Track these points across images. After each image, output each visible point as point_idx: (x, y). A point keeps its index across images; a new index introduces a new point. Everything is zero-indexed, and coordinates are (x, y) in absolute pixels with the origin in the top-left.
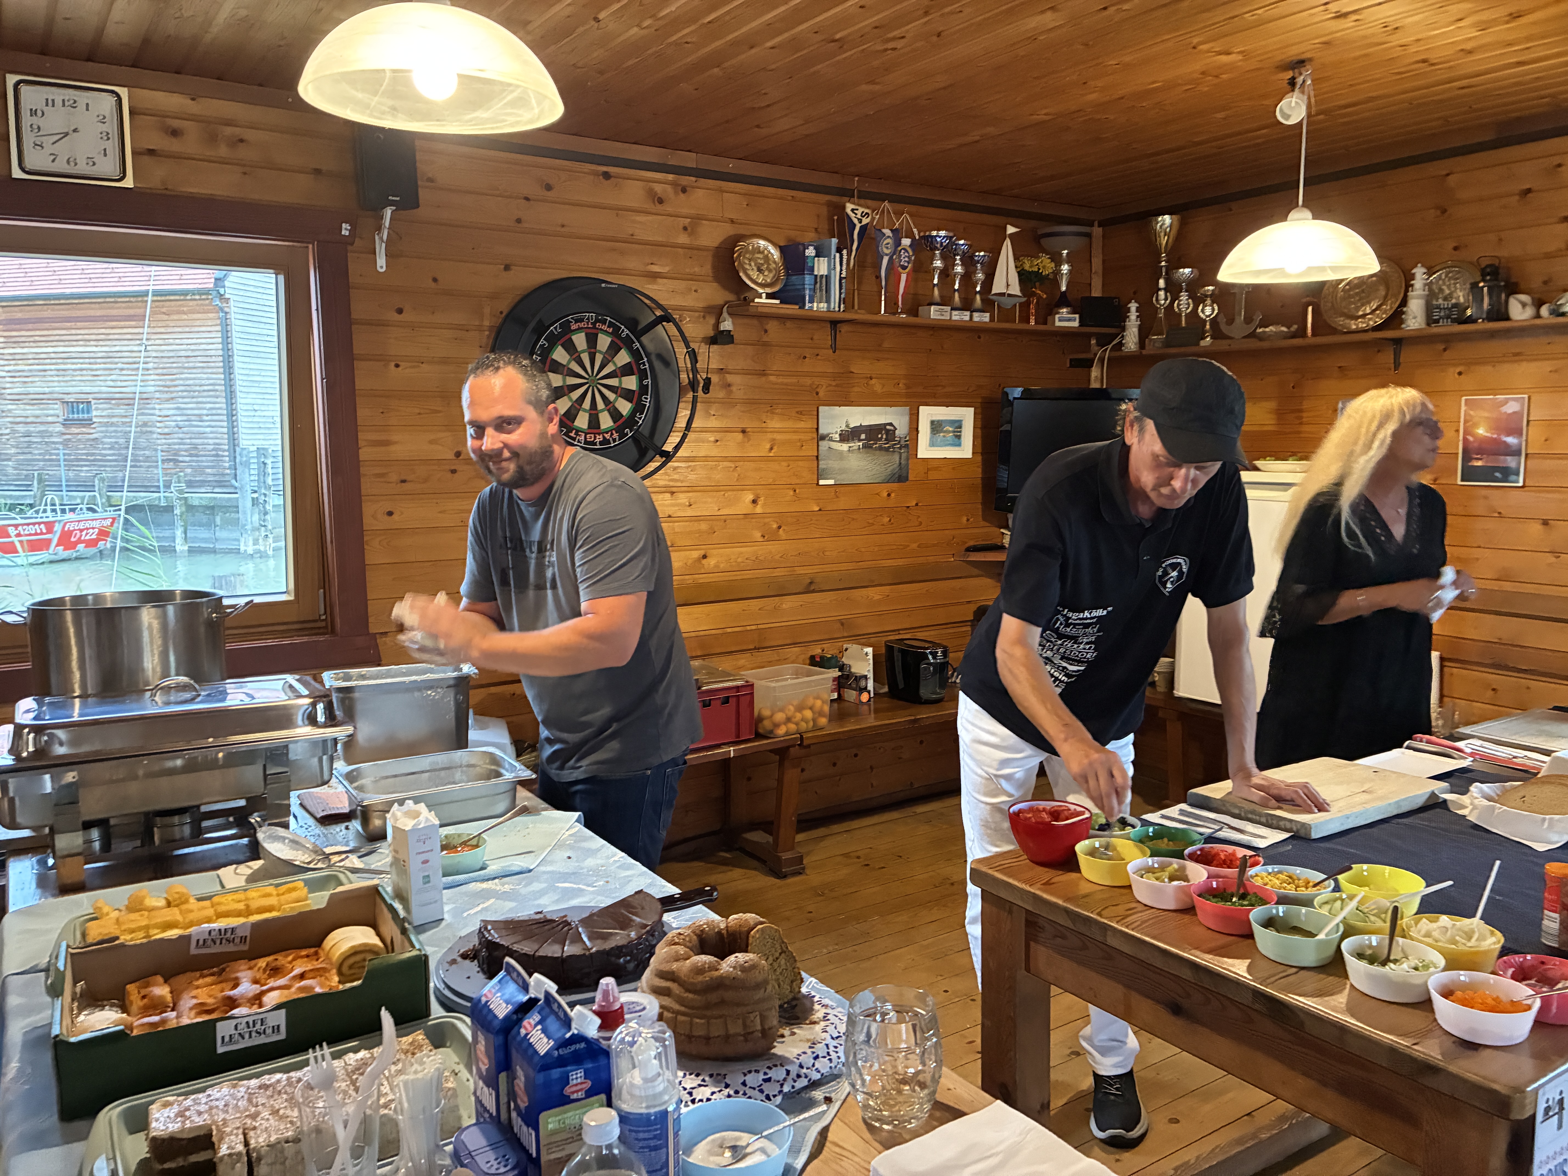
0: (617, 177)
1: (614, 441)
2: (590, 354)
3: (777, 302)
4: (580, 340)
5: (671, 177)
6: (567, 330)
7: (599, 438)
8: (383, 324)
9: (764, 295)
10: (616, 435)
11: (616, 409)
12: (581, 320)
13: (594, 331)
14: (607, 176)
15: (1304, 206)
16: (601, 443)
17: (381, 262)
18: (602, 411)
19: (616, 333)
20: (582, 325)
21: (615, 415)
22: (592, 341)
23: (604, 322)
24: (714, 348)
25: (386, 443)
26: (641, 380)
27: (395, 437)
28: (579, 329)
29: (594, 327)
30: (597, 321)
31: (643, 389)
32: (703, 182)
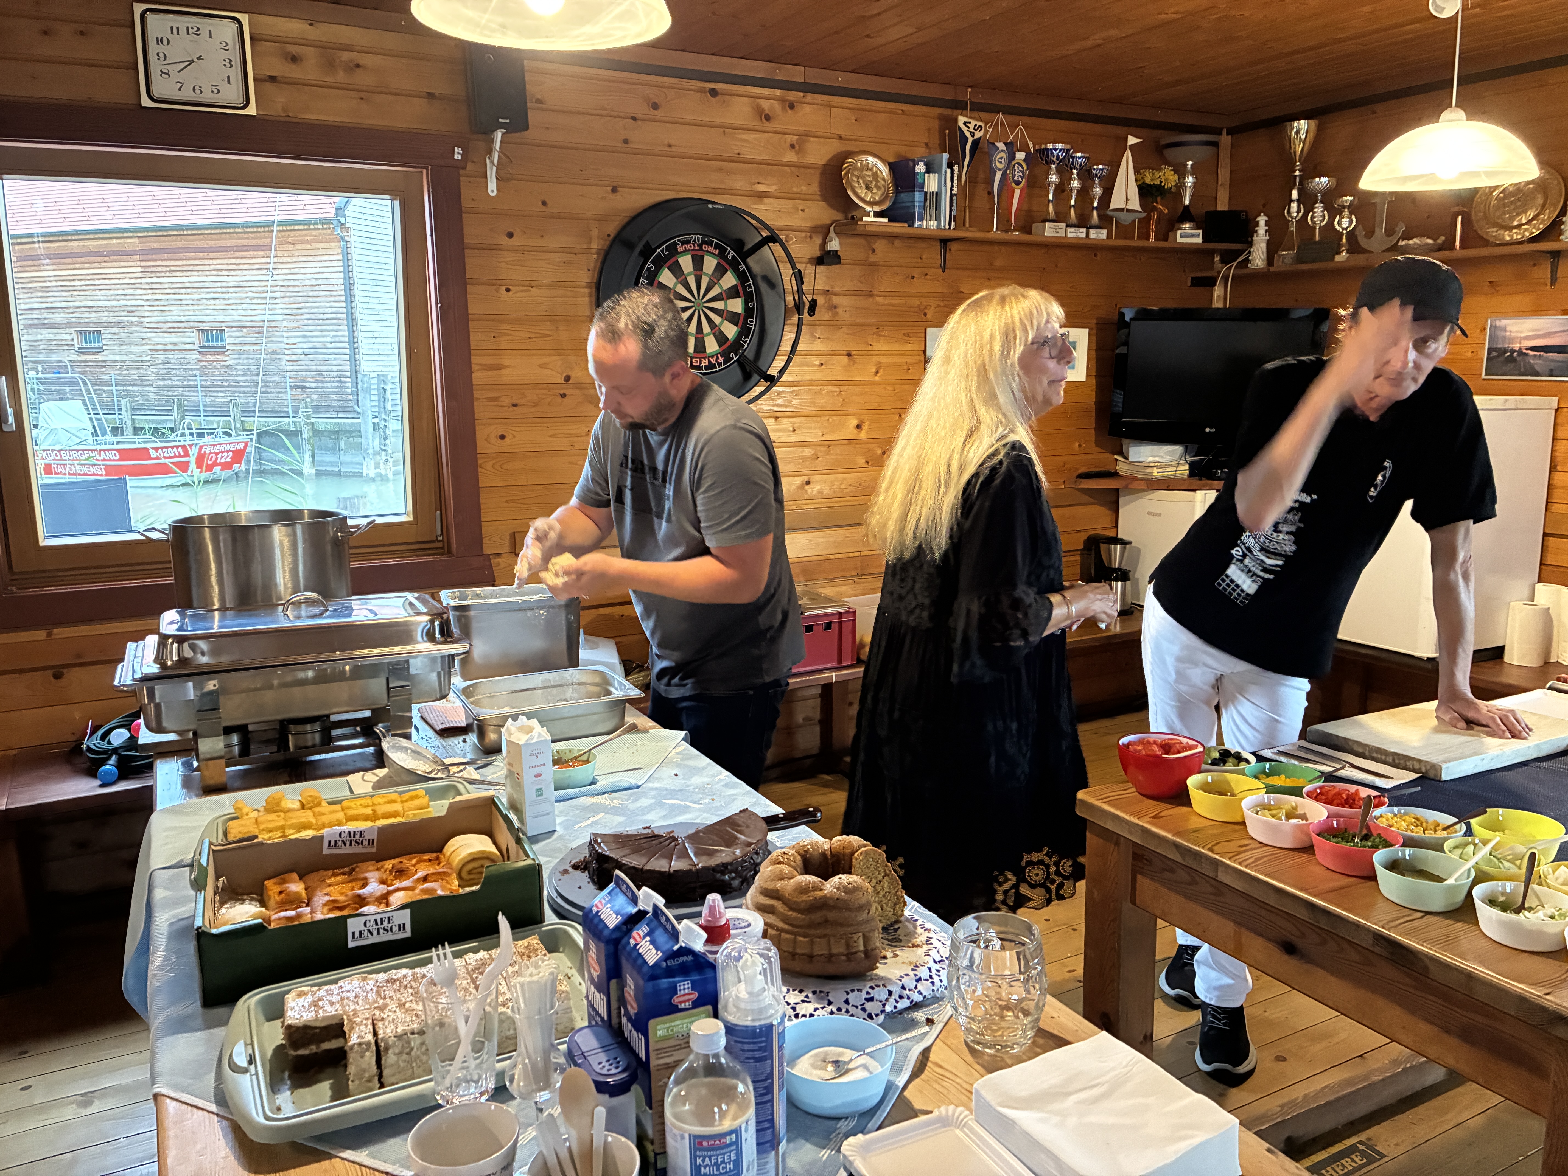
0: (725, 93)
1: (720, 365)
2: (696, 276)
3: (886, 220)
4: (686, 262)
5: (778, 92)
6: (673, 251)
7: (705, 363)
8: (493, 248)
9: (872, 214)
10: (721, 360)
11: (721, 332)
12: (688, 242)
13: (700, 253)
14: (714, 93)
15: (1457, 106)
16: (707, 368)
17: (492, 186)
18: (708, 334)
19: (722, 255)
20: (688, 247)
21: (721, 339)
22: (698, 263)
23: (710, 243)
24: (821, 268)
25: (499, 367)
26: (746, 303)
27: (506, 362)
28: (686, 251)
29: (701, 249)
30: (704, 242)
31: (749, 312)
32: (810, 97)
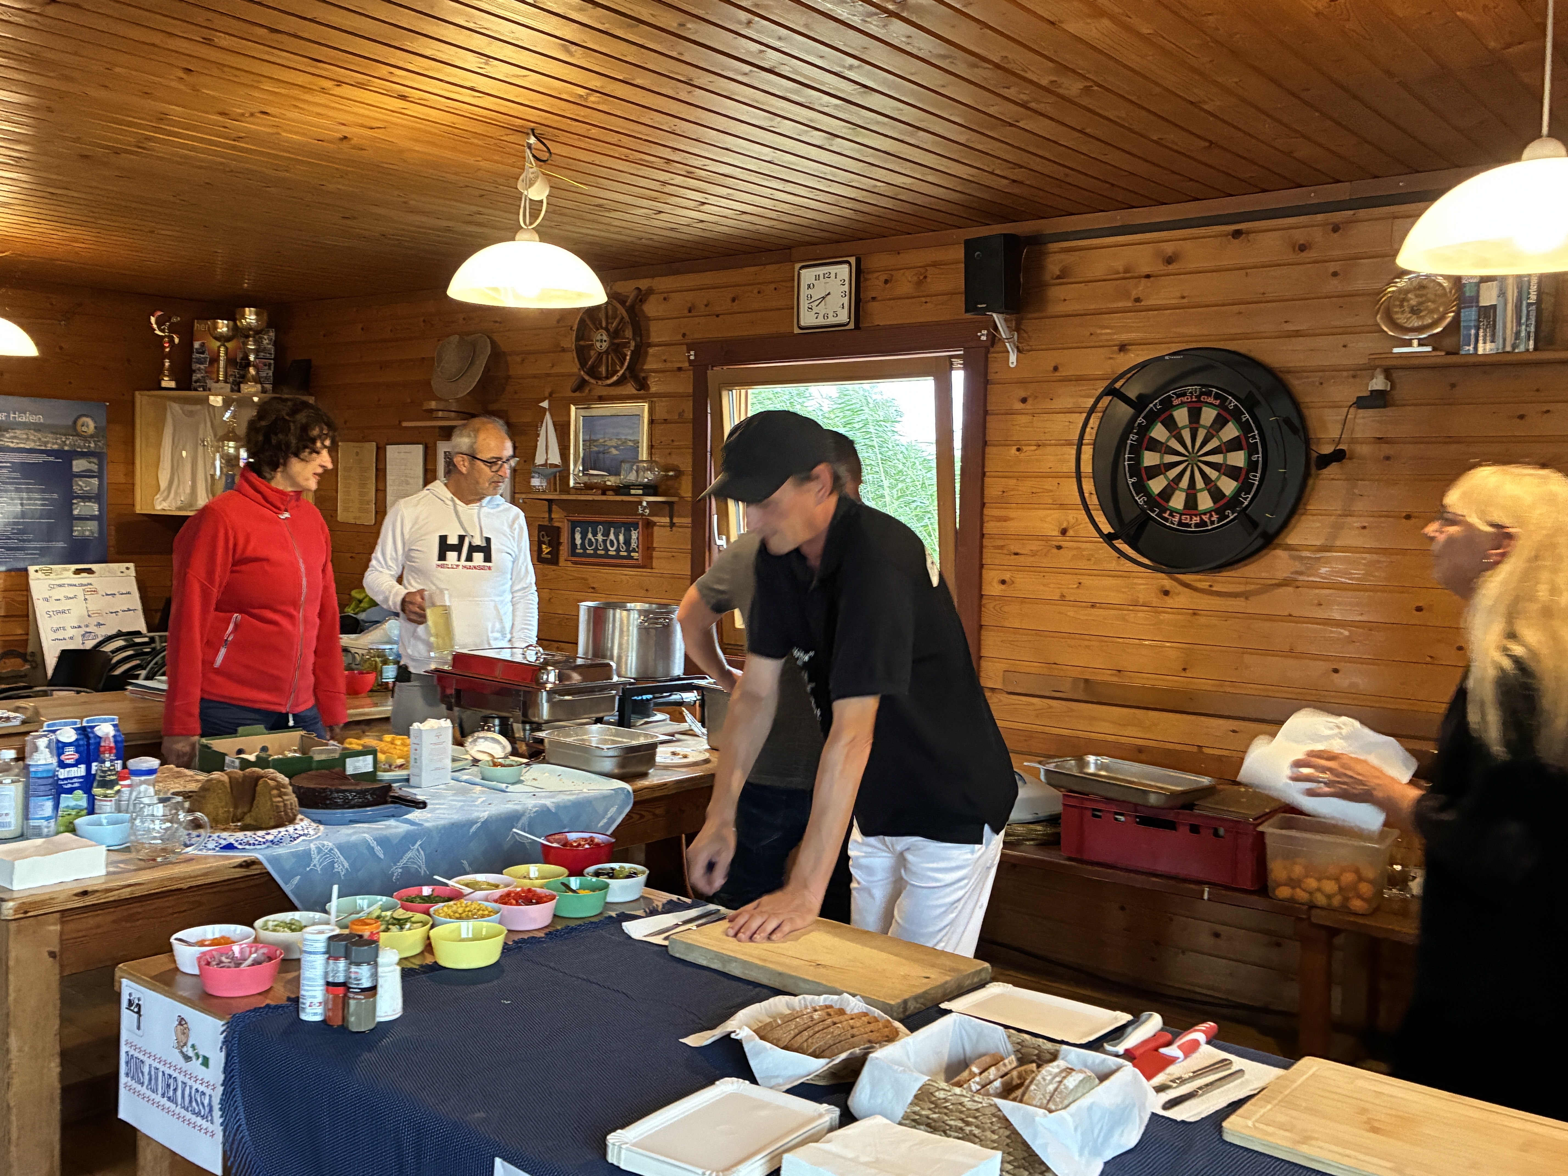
0: (1248, 233)
1: (1212, 523)
2: (1191, 429)
3: (1429, 349)
4: (1181, 416)
5: (1320, 217)
6: (1168, 405)
7: (1196, 520)
8: (1012, 413)
9: (1415, 342)
10: (1215, 518)
11: (1218, 490)
12: (1184, 394)
13: (1198, 405)
14: (1237, 234)
15: (1550, 135)
16: (1197, 525)
17: (1013, 358)
18: (1201, 490)
19: (1223, 406)
20: (1185, 399)
21: (1216, 494)
22: (1195, 415)
23: (1209, 394)
24: (1362, 412)
26: (1250, 455)
28: (1182, 404)
29: (1199, 401)
30: (1202, 393)
31: (1252, 466)
32: (1362, 213)
